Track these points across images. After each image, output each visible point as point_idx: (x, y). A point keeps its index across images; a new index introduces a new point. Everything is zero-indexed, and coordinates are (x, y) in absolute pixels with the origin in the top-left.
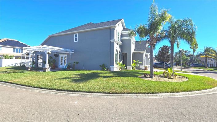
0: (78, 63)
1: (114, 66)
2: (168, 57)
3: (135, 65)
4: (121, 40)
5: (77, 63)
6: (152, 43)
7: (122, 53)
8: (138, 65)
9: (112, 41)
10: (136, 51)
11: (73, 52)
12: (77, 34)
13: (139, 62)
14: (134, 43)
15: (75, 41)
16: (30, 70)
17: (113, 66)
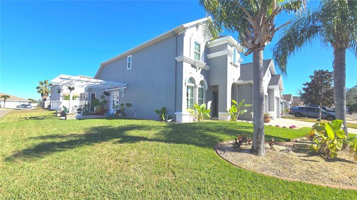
0: (131, 105)
1: (181, 111)
2: (329, 94)
3: (236, 112)
4: (207, 61)
5: (129, 105)
6: (256, 43)
7: (209, 86)
8: (246, 111)
9: (178, 59)
10: (241, 82)
11: (126, 87)
12: (131, 56)
13: (244, 103)
14: (239, 64)
15: (128, 69)
16: (60, 117)
17: (181, 113)
